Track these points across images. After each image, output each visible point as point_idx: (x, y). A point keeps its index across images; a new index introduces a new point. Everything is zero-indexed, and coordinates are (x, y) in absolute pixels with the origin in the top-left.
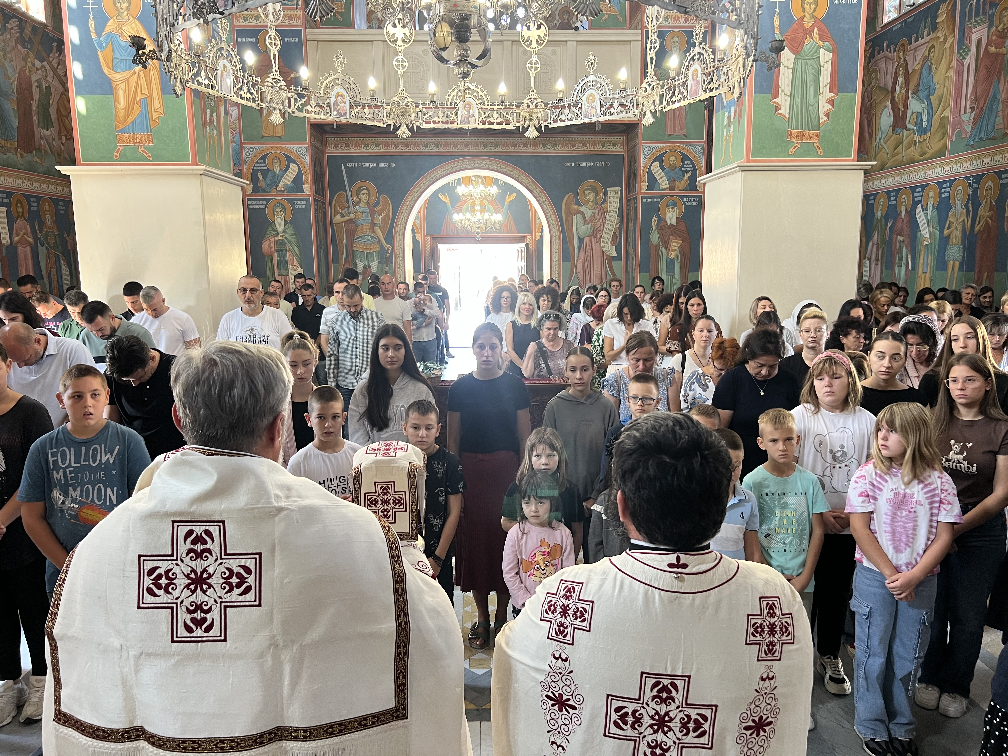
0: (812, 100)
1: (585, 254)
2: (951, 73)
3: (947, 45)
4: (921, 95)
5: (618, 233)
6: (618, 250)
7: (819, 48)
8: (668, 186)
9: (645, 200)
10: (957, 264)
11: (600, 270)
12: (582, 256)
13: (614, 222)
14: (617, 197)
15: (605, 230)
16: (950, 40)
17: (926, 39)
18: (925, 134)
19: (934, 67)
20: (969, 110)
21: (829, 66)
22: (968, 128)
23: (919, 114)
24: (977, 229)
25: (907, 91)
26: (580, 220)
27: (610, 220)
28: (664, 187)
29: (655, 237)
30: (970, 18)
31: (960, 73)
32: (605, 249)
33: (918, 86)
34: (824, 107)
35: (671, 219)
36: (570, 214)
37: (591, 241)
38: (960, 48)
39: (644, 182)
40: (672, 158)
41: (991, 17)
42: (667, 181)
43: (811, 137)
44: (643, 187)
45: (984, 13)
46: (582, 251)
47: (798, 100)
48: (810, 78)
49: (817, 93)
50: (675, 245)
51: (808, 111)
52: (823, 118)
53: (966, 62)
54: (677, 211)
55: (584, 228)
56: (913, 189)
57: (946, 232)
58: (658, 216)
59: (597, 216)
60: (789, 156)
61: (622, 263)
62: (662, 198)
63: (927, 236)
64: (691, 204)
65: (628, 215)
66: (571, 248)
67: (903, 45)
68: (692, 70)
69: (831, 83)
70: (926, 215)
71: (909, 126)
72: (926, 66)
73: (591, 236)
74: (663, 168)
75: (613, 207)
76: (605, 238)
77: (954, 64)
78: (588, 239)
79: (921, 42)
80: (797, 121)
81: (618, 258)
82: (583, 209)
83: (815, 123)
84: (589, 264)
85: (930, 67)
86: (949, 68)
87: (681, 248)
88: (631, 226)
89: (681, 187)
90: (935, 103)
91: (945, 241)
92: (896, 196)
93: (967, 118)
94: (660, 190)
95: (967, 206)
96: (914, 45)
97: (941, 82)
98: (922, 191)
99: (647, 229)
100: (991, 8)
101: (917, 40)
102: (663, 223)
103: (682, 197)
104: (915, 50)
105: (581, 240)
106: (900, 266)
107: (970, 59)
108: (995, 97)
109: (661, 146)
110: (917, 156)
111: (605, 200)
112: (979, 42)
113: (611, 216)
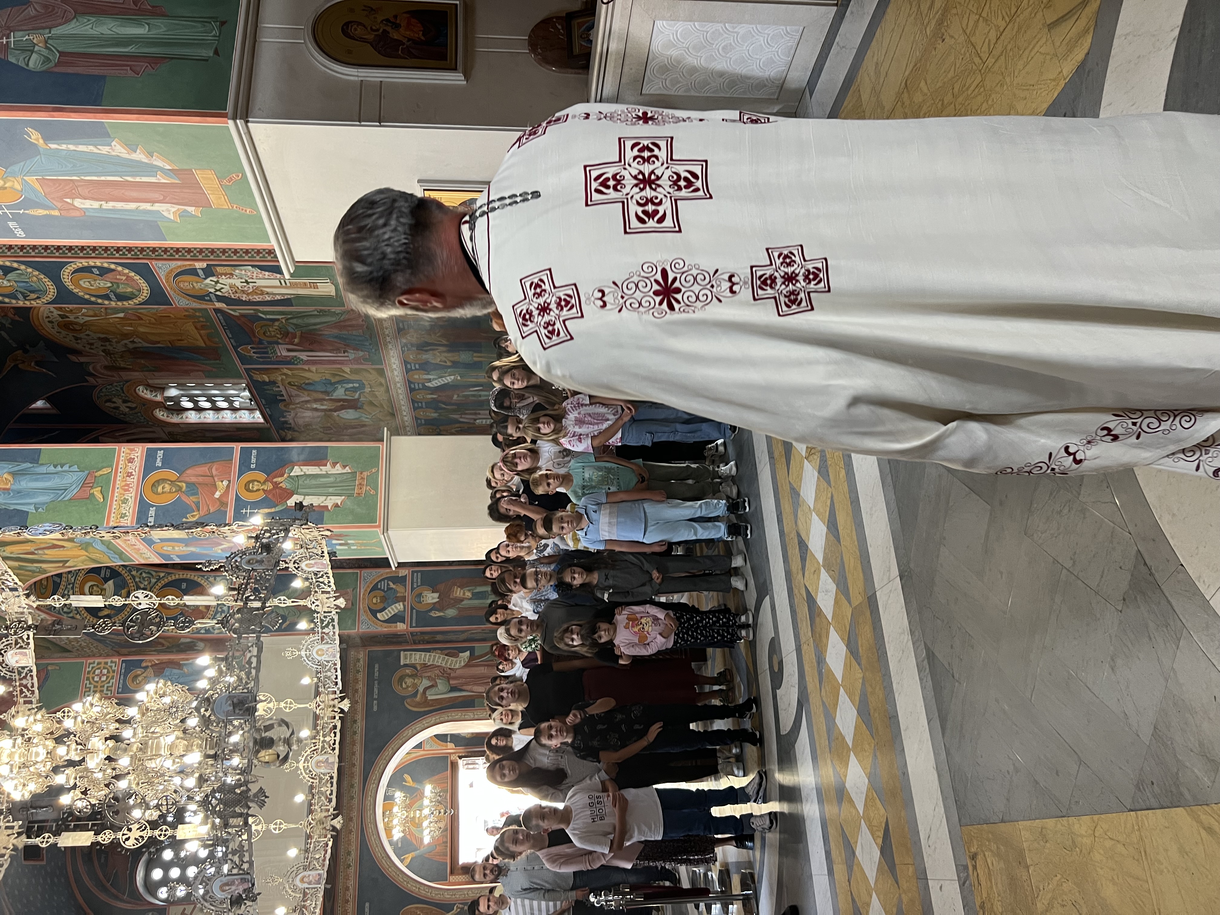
0: (332, 479)
1: (466, 684)
2: (313, 368)
3: (289, 373)
4: (330, 389)
5: (446, 652)
6: (463, 650)
7: (289, 477)
8: (401, 604)
9: (414, 625)
10: (475, 354)
11: (483, 668)
12: (468, 688)
13: (435, 656)
14: (411, 655)
15: (443, 665)
16: (285, 371)
17: (282, 388)
18: (363, 384)
19: (307, 381)
20: (346, 354)
21: (305, 468)
22: (361, 354)
23: (346, 390)
24: (445, 342)
25: (324, 400)
26: (433, 691)
27: (434, 660)
28: (402, 606)
29: (451, 613)
30: (269, 358)
31: (314, 363)
32: (463, 664)
33: (322, 392)
34: (338, 469)
35: (433, 598)
36: (426, 702)
37: (455, 678)
38: (293, 364)
39: (396, 627)
40: (374, 601)
41: (270, 343)
42: (397, 605)
43: (362, 478)
44: (401, 627)
45: (266, 348)
46: (464, 687)
47: (331, 490)
48: (314, 482)
49: (327, 475)
50: (458, 593)
51: (341, 482)
52: (347, 470)
53: (305, 358)
54: (425, 593)
55: (440, 686)
56: (412, 390)
57: (449, 364)
58: (431, 610)
59: (429, 674)
60: (377, 494)
61: (476, 645)
62: (412, 608)
63: (452, 377)
64: (419, 580)
65: (428, 642)
66: (460, 699)
67: (285, 406)
68: (305, 568)
69: (318, 465)
70: (434, 379)
71: (357, 396)
72: (306, 387)
73: (448, 679)
74: (383, 609)
75: (420, 658)
76: (451, 665)
77: (306, 367)
78: (452, 682)
79: (284, 393)
80: (348, 490)
81: (472, 650)
82: (421, 690)
83: (350, 476)
84: (477, 679)
85: (307, 384)
86: (309, 371)
87: (462, 587)
88: (439, 637)
89: (403, 591)
90: (337, 379)
91: (455, 364)
92: (418, 402)
93: (352, 355)
94: (404, 610)
95: (427, 351)
96: (286, 397)
97: (320, 375)
98: (414, 383)
99: (442, 621)
100: (262, 344)
101: (283, 395)
102: (437, 606)
103: (413, 589)
104: (290, 396)
105: (453, 689)
106: (480, 396)
107: (303, 356)
108: (336, 337)
109: (362, 612)
110: (382, 389)
111: (413, 666)
112: (289, 350)
113: (429, 659)
